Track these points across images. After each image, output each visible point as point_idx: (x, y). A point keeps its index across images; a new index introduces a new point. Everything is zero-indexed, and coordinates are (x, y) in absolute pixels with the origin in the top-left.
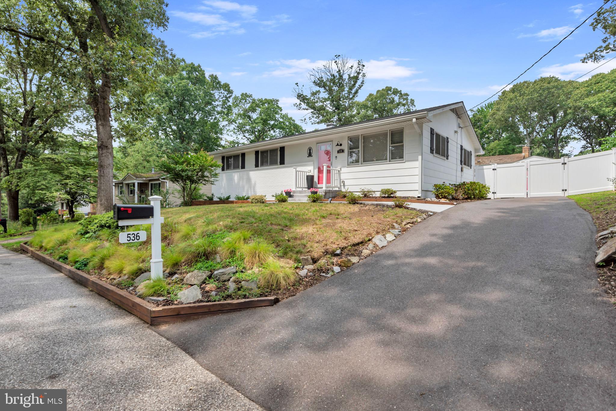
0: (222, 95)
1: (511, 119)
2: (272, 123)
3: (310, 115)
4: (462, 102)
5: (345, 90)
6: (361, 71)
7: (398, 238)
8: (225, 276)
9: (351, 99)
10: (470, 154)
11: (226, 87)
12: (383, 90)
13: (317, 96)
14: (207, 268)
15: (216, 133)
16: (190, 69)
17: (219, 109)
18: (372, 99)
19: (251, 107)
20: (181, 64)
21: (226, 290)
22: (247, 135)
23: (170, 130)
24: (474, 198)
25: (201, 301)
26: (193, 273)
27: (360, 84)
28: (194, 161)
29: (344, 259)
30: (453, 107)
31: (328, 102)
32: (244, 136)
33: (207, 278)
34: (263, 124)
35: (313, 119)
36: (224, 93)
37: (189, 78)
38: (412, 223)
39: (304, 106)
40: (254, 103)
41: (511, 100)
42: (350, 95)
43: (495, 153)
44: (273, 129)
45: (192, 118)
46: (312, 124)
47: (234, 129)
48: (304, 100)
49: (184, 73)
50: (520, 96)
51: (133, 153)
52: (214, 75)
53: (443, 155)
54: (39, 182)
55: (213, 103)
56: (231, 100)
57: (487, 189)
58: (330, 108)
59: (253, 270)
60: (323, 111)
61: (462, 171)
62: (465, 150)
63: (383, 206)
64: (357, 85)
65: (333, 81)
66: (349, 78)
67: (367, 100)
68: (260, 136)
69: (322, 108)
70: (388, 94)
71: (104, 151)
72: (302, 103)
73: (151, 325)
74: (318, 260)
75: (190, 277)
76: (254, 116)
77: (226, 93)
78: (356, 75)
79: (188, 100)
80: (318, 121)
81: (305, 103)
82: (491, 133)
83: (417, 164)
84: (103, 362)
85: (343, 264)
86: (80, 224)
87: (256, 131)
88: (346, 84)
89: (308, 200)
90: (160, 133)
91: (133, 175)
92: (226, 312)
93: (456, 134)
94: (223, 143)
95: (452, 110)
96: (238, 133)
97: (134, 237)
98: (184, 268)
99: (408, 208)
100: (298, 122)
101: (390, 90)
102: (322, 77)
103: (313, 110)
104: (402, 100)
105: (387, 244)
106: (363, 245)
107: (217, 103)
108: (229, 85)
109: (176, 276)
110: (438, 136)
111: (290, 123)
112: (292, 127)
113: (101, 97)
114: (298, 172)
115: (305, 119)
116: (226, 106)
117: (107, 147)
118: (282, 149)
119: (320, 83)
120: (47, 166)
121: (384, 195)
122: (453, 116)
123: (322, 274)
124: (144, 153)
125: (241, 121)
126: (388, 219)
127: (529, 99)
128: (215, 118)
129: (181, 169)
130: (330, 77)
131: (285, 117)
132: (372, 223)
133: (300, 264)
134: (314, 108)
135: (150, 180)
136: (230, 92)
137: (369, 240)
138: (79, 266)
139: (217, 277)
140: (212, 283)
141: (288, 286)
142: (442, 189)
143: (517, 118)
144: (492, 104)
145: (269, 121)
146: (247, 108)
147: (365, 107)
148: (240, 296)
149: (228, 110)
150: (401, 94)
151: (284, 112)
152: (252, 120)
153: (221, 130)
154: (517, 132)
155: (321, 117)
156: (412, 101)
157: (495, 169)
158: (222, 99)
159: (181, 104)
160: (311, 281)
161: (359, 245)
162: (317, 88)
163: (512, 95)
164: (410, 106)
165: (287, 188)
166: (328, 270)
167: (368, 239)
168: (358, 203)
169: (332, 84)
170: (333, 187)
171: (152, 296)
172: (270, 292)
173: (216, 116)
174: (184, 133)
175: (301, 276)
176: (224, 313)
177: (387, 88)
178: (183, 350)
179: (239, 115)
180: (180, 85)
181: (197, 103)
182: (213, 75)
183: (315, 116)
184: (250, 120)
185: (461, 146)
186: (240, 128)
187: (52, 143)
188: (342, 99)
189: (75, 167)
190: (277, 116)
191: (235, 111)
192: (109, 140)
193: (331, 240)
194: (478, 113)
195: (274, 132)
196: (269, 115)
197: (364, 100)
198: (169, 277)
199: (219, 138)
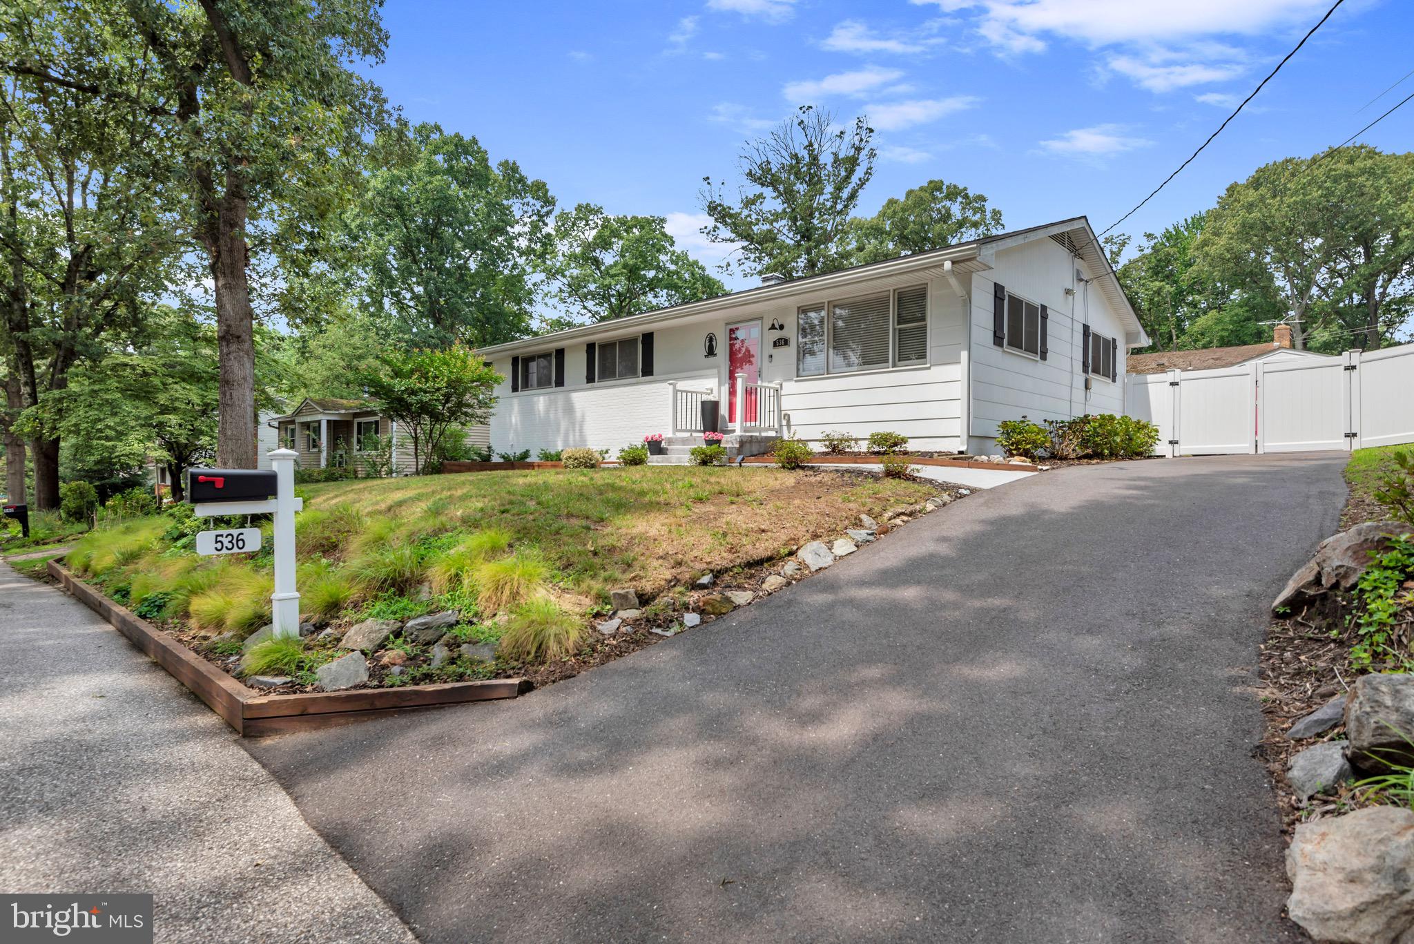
0: (530, 210)
1: (1253, 255)
2: (651, 274)
3: (740, 254)
4: (1085, 217)
5: (825, 191)
6: (863, 145)
7: (862, 549)
8: (431, 631)
9: (840, 212)
10: (1111, 345)
11: (539, 190)
12: (921, 189)
13: (758, 206)
14: (395, 613)
15: (518, 301)
16: (452, 148)
17: (523, 243)
18: (895, 213)
19: (599, 236)
20: (433, 136)
21: (424, 661)
22: (590, 304)
23: (408, 296)
24: (1111, 454)
25: (365, 686)
26: (363, 626)
27: (862, 176)
28: (436, 368)
29: (716, 595)
30: (1056, 231)
31: (784, 222)
32: (585, 308)
33: (391, 636)
34: (628, 279)
35: (748, 263)
36: (534, 205)
37: (450, 171)
38: (911, 514)
39: (725, 232)
40: (606, 227)
41: (1250, 207)
42: (836, 203)
43: (1211, 342)
44: (652, 289)
45: (459, 267)
46: (745, 275)
47: (561, 291)
48: (723, 217)
49: (439, 158)
50: (1275, 197)
51: (320, 351)
52: (511, 161)
53: (1031, 349)
54: (100, 420)
55: (509, 228)
56: (551, 222)
57: (1153, 434)
58: (787, 237)
59: (497, 618)
60: (771, 245)
61: (1087, 387)
62: (1097, 337)
63: (859, 473)
64: (855, 179)
65: (794, 169)
66: (835, 162)
67: (883, 214)
68: (621, 308)
69: (770, 237)
70: (935, 199)
71: (233, 347)
72: (719, 225)
73: (244, 736)
74: (654, 598)
75: (356, 633)
76: (608, 258)
77: (538, 204)
78: (852, 152)
79: (449, 225)
80: (759, 268)
81: (726, 224)
82: (1200, 293)
83: (958, 371)
84: (105, 808)
85: (709, 608)
86: (171, 515)
87: (613, 295)
88: (829, 176)
89: (691, 460)
90: (387, 302)
91: (317, 403)
92: (409, 712)
93: (1071, 297)
94: (535, 325)
95: (1056, 238)
96: (569, 301)
97: (230, 542)
98: (348, 615)
99: (914, 479)
100: (712, 272)
101: (939, 189)
102: (769, 163)
103: (746, 243)
104: (969, 213)
105: (831, 563)
106: (774, 565)
107: (517, 229)
108: (544, 185)
109: (329, 630)
110: (1016, 303)
111: (693, 274)
112: (699, 285)
113: (224, 221)
114: (679, 394)
115: (728, 265)
116: (539, 235)
117: (238, 337)
118: (648, 338)
119: (764, 176)
120: (119, 382)
121: (876, 449)
122: (1062, 253)
123: (655, 630)
124: (346, 350)
125: (576, 272)
126: (851, 505)
127: (1296, 203)
128: (515, 266)
129: (406, 389)
130: (788, 161)
131: (679, 259)
132: (807, 514)
133: (609, 607)
134: (748, 237)
135: (356, 415)
136: (549, 201)
137: (791, 554)
138: (146, 609)
139: (412, 634)
140: (399, 647)
141: (563, 655)
142: (1020, 433)
143: (1268, 254)
144: (1202, 218)
145: (643, 269)
146: (590, 239)
147: (876, 231)
148: (449, 677)
149: (544, 245)
150: (966, 197)
151: (678, 248)
152: (603, 268)
153: (530, 293)
154: (1268, 290)
155: (767, 258)
156: (997, 215)
157: (1177, 384)
158: (529, 220)
159: (434, 233)
160: (622, 644)
161: (762, 564)
162: (757, 189)
163: (1252, 195)
164: (990, 227)
165: (652, 433)
166: (671, 621)
167: (787, 551)
168: (803, 468)
169: (792, 177)
170: (760, 430)
171: (263, 674)
172: (520, 669)
173: (517, 259)
174: (442, 301)
175: (603, 635)
176: (406, 712)
177: (932, 185)
178: (284, 789)
179: (573, 257)
180: (429, 187)
181: (470, 231)
182: (507, 162)
183: (753, 256)
184: (599, 269)
185: (1086, 328)
186: (576, 288)
187: (134, 329)
188: (817, 214)
189: (184, 384)
190: (662, 257)
191: (563, 247)
192: (245, 322)
193: (695, 553)
194: (1168, 240)
195: (656, 296)
196: (642, 255)
197: (875, 214)
198: (312, 633)
199: (526, 313)
